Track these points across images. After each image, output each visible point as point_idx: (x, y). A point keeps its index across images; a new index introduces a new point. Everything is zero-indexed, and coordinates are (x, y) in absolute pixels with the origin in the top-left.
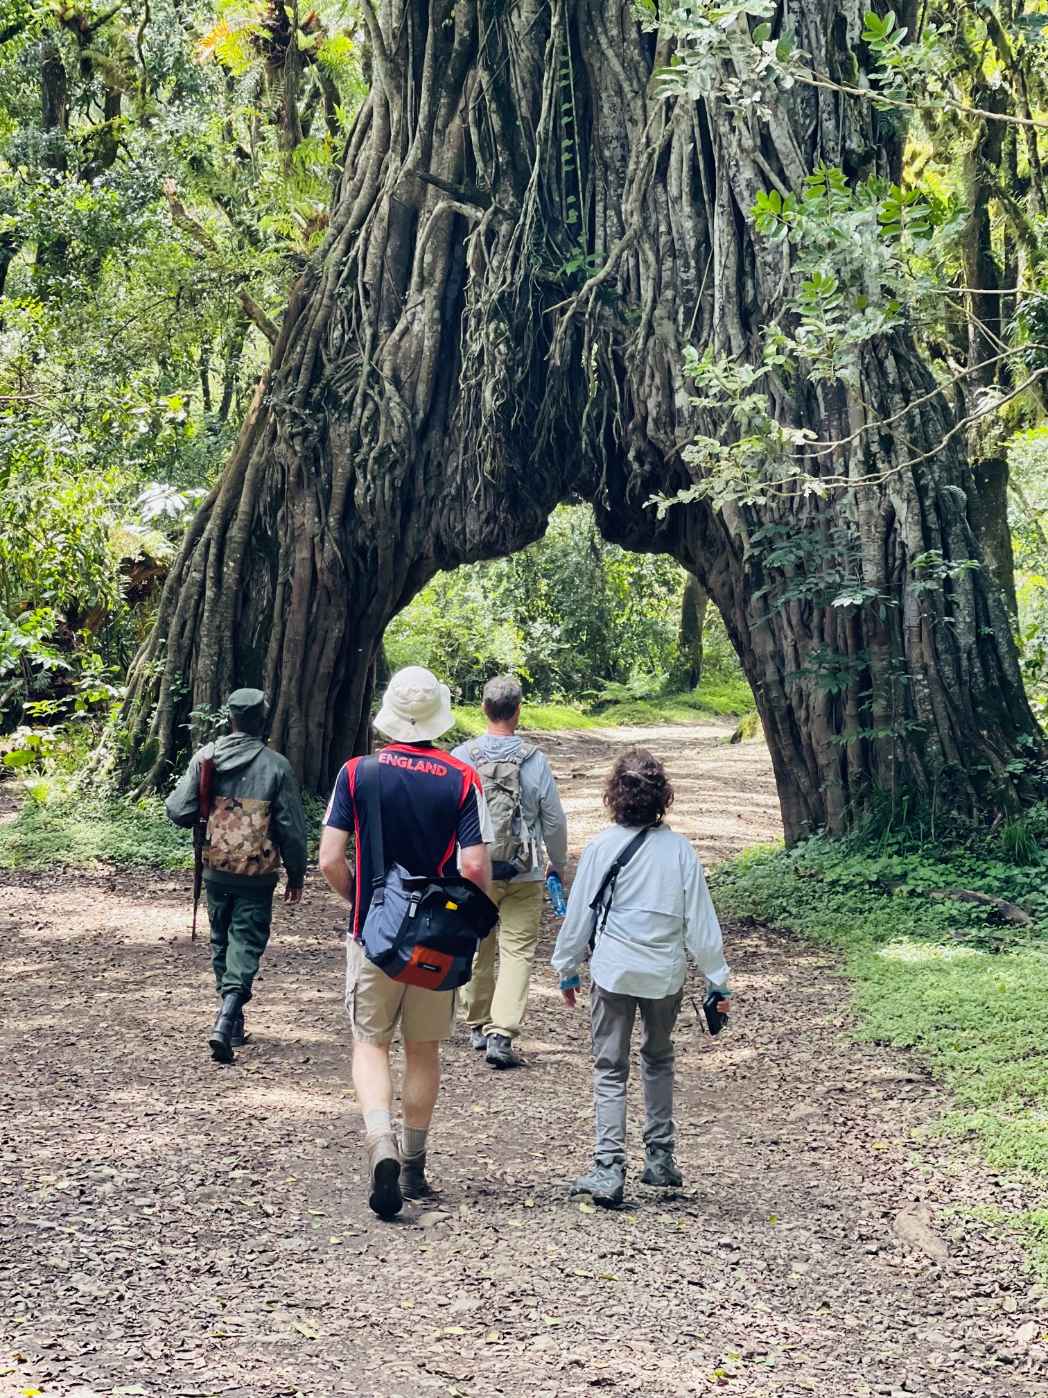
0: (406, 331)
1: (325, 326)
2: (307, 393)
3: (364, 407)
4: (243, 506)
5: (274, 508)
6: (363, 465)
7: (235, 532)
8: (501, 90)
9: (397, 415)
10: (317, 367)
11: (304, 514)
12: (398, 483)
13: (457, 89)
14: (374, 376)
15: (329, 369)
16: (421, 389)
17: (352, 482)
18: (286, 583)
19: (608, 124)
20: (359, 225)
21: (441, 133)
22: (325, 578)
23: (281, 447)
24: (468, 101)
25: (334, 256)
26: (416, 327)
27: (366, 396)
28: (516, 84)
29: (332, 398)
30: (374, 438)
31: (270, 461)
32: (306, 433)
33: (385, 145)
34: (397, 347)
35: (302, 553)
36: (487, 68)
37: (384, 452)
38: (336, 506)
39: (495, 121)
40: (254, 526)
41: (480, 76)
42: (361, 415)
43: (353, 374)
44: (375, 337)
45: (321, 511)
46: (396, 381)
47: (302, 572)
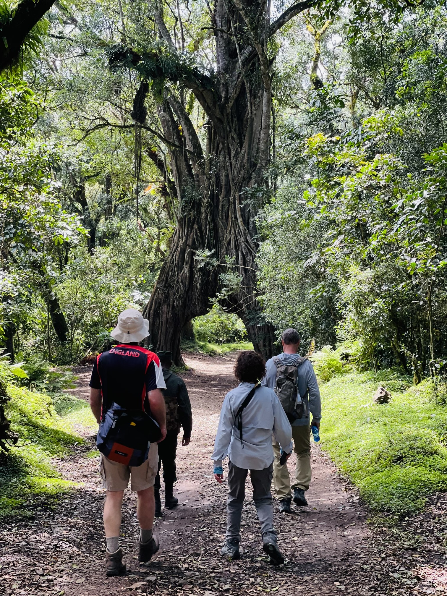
0: (184, 273)
1: (168, 272)
2: (165, 285)
3: (176, 287)
4: (153, 307)
5: (159, 307)
6: (176, 298)
7: (152, 312)
8: (200, 228)
9: (182, 289)
10: (167, 279)
11: (165, 308)
12: (183, 302)
13: (192, 228)
14: (178, 281)
15: (169, 280)
16: (187, 283)
17: (174, 302)
18: (162, 321)
19: (220, 234)
20: (174, 252)
21: (189, 236)
22: (169, 320)
23: (160, 295)
24: (194, 231)
25: (170, 258)
27: (176, 285)
28: (203, 227)
29: (170, 286)
30: (178, 293)
31: (158, 298)
32: (165, 293)
33: (179, 237)
34: (182, 275)
35: (165, 316)
36: (197, 224)
37: (180, 296)
38: (171, 307)
39: (199, 234)
40: (155, 310)
41: (196, 226)
42: (175, 289)
43: (174, 281)
44: (178, 274)
45: (168, 307)
46: (182, 282)
47: (165, 319)
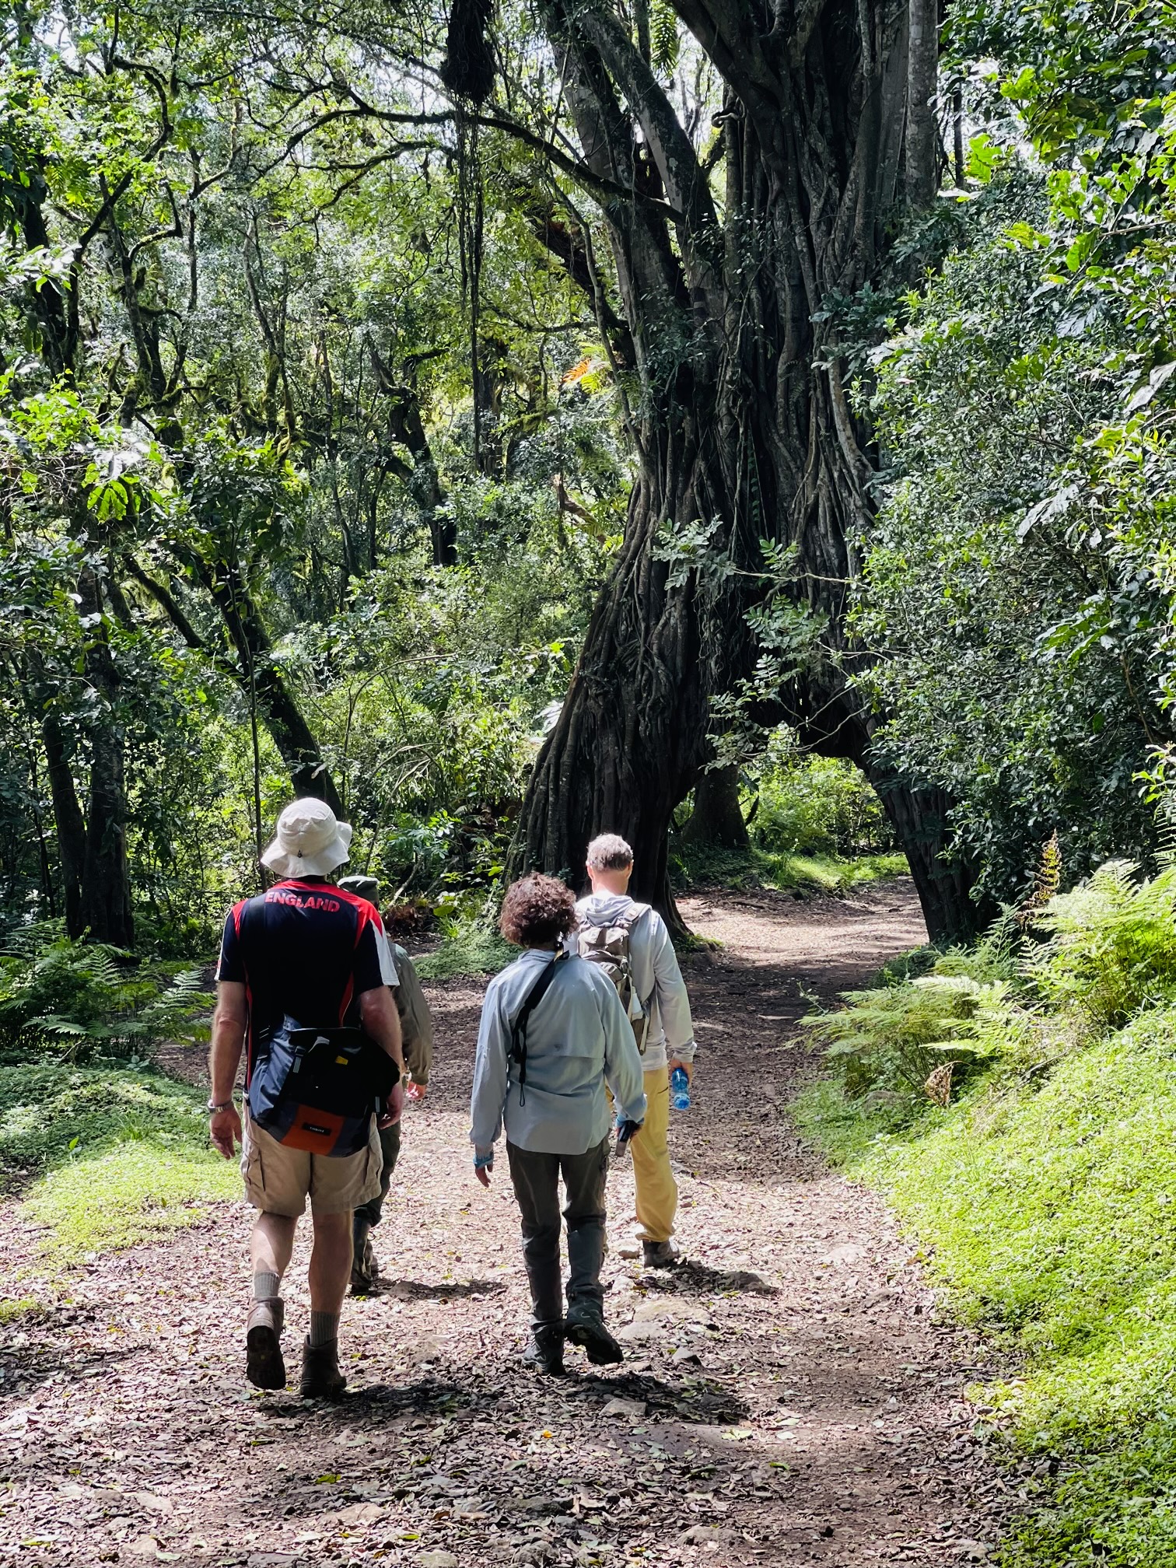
0: (666, 624)
1: (616, 623)
2: (606, 667)
3: (642, 673)
4: (570, 741)
5: (589, 742)
6: (643, 711)
7: (565, 758)
8: (714, 472)
9: (663, 679)
10: (612, 649)
11: (608, 745)
12: (667, 721)
13: (688, 472)
14: (647, 654)
15: (620, 650)
16: (679, 660)
17: (637, 723)
18: (600, 789)
19: (784, 488)
20: (633, 558)
21: (680, 498)
22: (625, 786)
23: (590, 702)
24: (694, 481)
25: (619, 577)
26: (672, 621)
27: (643, 667)
28: (723, 467)
29: (622, 669)
30: (649, 694)
31: (586, 711)
32: (605, 694)
33: (647, 508)
34: (661, 634)
35: (608, 770)
36: (705, 459)
37: (656, 702)
38: (628, 739)
39: (711, 492)
40: (577, 754)
41: (700, 465)
42: (641, 679)
43: (634, 654)
44: (647, 628)
45: (619, 742)
46: (661, 656)
47: (609, 782)
